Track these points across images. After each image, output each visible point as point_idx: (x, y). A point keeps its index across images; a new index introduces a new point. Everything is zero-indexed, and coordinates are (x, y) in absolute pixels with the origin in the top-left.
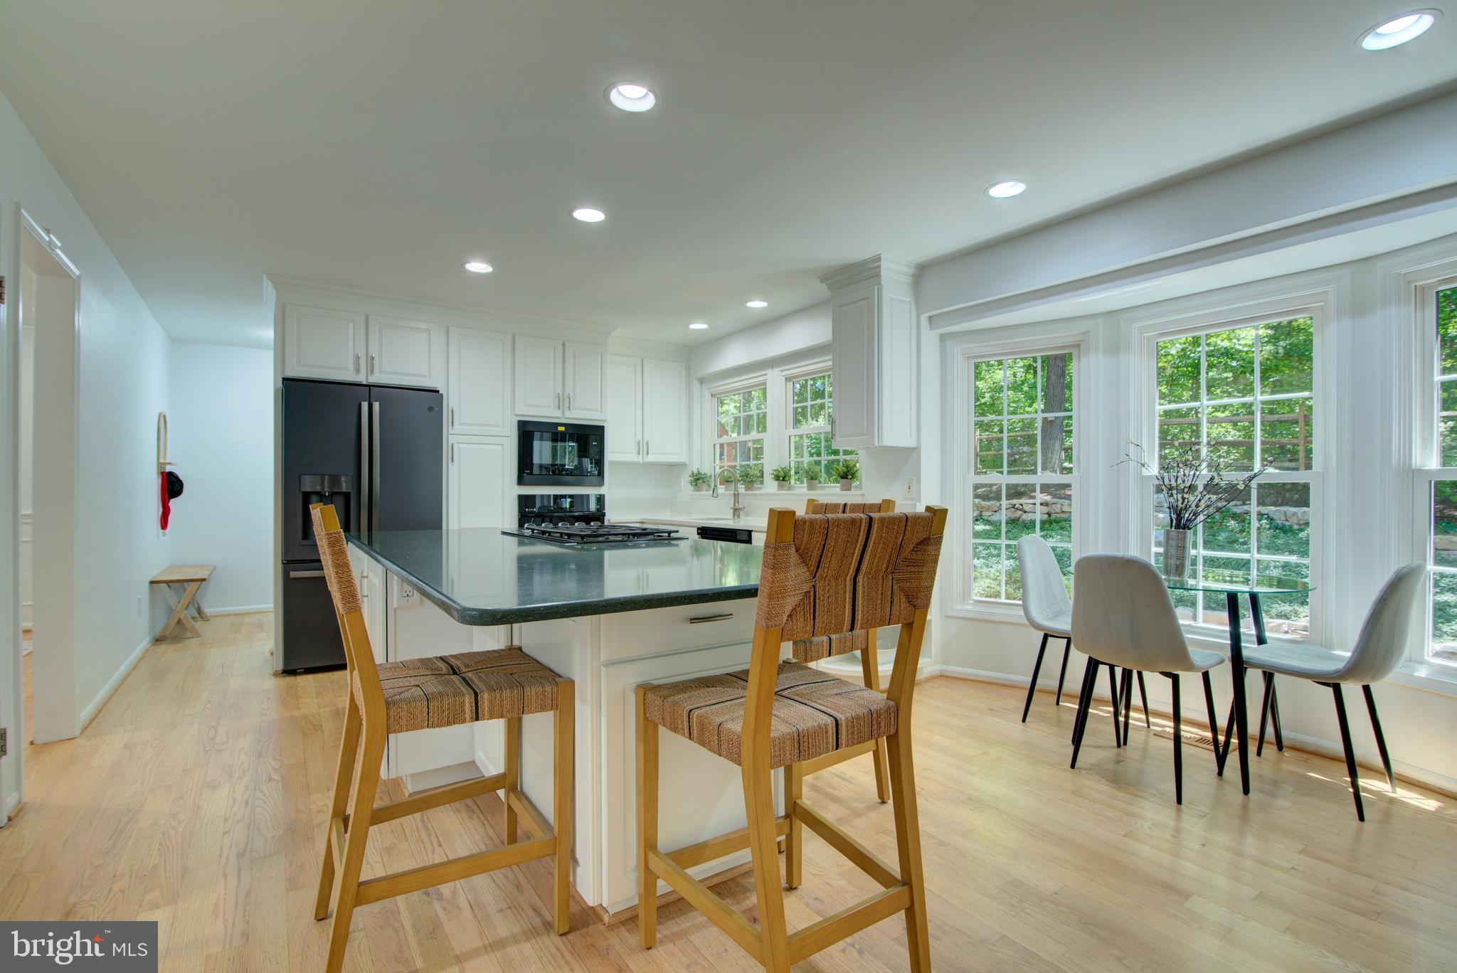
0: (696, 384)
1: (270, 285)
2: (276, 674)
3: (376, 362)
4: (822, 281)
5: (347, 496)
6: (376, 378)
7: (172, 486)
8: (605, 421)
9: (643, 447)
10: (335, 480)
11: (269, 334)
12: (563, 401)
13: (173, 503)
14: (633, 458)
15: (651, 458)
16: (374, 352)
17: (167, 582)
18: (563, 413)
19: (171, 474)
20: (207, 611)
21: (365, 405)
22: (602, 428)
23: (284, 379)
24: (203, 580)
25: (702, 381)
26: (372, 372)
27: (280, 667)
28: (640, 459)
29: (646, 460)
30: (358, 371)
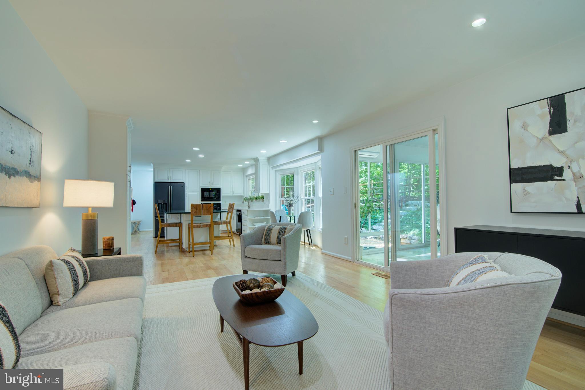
0: (245, 177)
1: (152, 164)
2: (153, 238)
3: (172, 177)
4: (253, 160)
5: (166, 204)
6: (172, 181)
7: (134, 203)
8: (221, 187)
9: (232, 192)
10: (164, 201)
11: (152, 169)
12: (211, 183)
13: (134, 206)
14: (230, 195)
15: (234, 195)
16: (171, 175)
17: (133, 222)
18: (211, 186)
19: (133, 200)
20: (140, 230)
21: (169, 186)
22: (220, 189)
23: (155, 182)
24: (140, 222)
25: (247, 176)
26: (171, 180)
27: (154, 236)
28: (231, 195)
29: (233, 195)
30: (168, 180)
